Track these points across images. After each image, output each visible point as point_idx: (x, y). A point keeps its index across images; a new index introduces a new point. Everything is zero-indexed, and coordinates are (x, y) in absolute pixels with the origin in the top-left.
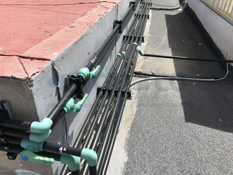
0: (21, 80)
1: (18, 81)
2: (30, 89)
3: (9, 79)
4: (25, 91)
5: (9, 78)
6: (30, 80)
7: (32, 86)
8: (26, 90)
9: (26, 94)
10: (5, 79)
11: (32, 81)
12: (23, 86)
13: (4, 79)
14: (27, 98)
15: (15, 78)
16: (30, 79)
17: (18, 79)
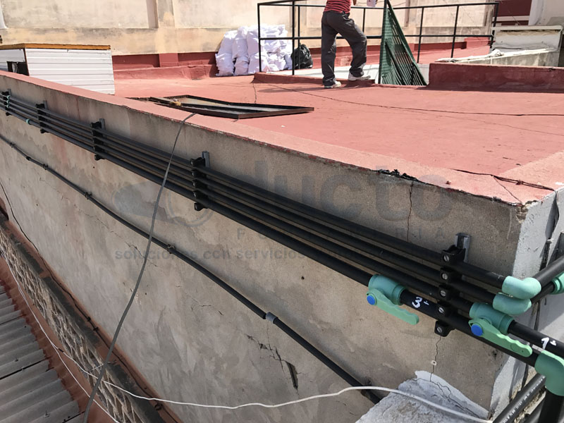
0: (510, 205)
1: (503, 205)
2: (520, 222)
3: (490, 202)
4: (509, 224)
5: (490, 199)
6: (524, 208)
7: (524, 218)
8: (511, 223)
9: (508, 230)
10: (482, 199)
11: (527, 210)
12: (508, 215)
13: (480, 199)
14: (506, 238)
15: (500, 201)
16: (523, 206)
17: (505, 203)
